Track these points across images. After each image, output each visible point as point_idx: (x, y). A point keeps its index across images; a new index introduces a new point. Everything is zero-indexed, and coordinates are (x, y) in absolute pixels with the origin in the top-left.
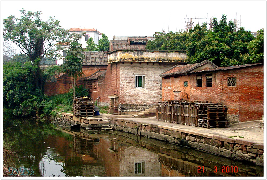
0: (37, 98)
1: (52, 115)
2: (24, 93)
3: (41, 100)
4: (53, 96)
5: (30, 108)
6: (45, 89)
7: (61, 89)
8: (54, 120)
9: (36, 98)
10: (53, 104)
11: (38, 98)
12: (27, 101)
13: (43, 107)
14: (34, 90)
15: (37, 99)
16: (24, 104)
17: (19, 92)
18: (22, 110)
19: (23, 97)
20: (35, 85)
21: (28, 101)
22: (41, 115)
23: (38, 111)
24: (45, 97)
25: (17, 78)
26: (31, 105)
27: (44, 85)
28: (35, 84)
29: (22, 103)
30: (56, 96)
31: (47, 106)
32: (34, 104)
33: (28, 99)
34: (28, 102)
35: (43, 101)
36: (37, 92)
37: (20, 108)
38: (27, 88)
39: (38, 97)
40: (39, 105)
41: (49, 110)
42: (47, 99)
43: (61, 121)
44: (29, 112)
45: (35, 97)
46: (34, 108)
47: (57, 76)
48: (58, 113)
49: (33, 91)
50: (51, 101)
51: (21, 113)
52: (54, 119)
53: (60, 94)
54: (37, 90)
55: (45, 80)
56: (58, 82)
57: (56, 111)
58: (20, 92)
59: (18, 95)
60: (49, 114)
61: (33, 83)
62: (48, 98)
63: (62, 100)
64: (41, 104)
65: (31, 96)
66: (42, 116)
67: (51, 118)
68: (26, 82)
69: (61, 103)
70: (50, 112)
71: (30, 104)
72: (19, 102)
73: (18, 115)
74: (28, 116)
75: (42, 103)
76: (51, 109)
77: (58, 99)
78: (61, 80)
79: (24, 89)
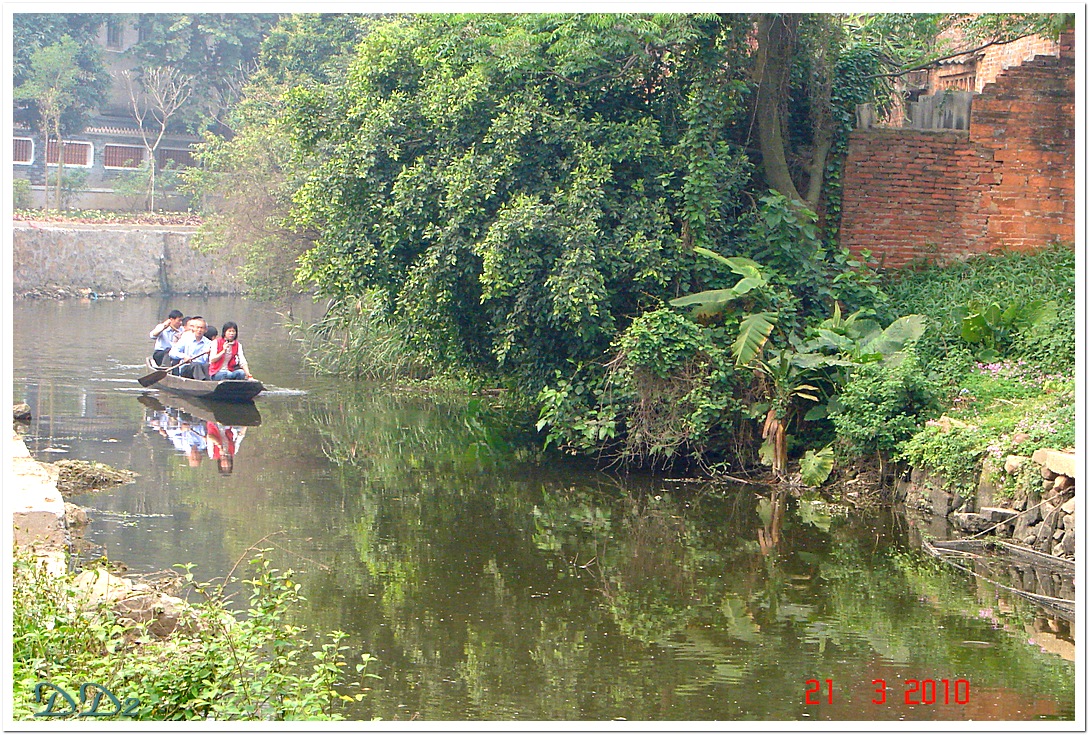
0: (772, 282)
1: (928, 468)
2: (649, 235)
3: (810, 306)
4: (923, 271)
5: (706, 382)
6: (848, 194)
7: (1009, 203)
8: (942, 525)
9: (764, 283)
10: (931, 350)
11: (777, 290)
12: (677, 310)
13: (827, 382)
14: (743, 198)
15: (771, 294)
16: (643, 336)
17: (599, 214)
18: (627, 401)
19: (641, 266)
20: (756, 158)
21: (686, 311)
22: (811, 461)
23: (784, 421)
24: (849, 274)
25: (583, 76)
26: (715, 351)
27: (836, 156)
28: (758, 145)
29: (623, 325)
30: (960, 272)
31: (868, 374)
32: (742, 341)
33: (682, 294)
34: (680, 319)
35: (828, 314)
36: (773, 221)
37: (601, 372)
38: (677, 183)
39: (783, 279)
40: (788, 355)
41: (895, 414)
42: (868, 301)
43: (1023, 534)
44: (695, 426)
45: (753, 276)
46: (741, 385)
47: (952, 70)
48: (996, 447)
49: (731, 213)
50: (913, 326)
51: (618, 428)
52: (941, 508)
53: (999, 251)
54: (770, 202)
55: (851, 104)
56: (980, 133)
57: (969, 428)
58: (608, 223)
59: (596, 245)
60: (896, 459)
61: (741, 132)
62: (883, 285)
63: (1022, 317)
64: (813, 345)
65: (710, 261)
66: (821, 467)
67: (911, 497)
68: (672, 126)
69: (1006, 349)
70: (908, 437)
71: (700, 338)
72: (600, 320)
73: (579, 449)
74: (682, 463)
75: (825, 333)
76: (915, 403)
77: (976, 305)
78: (1012, 107)
79: (652, 195)
